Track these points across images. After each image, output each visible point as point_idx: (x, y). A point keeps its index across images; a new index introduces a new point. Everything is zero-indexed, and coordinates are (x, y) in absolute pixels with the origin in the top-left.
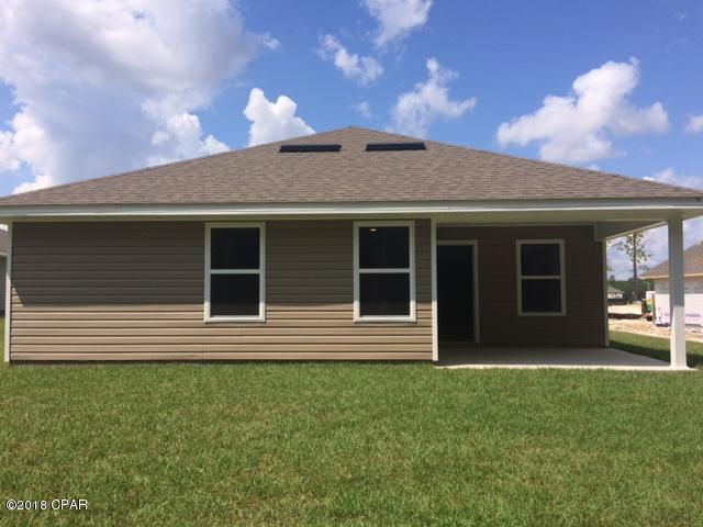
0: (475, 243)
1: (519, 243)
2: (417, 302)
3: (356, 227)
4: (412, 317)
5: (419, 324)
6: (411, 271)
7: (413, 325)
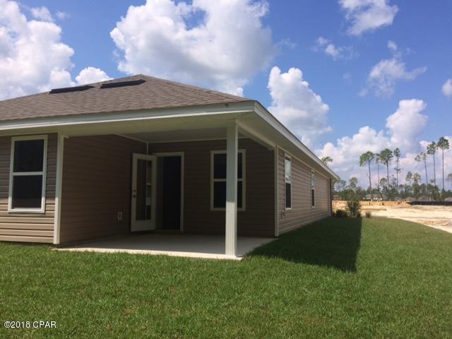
0: (182, 154)
1: (213, 153)
2: (46, 198)
3: (14, 140)
4: (42, 210)
5: (47, 215)
6: (43, 173)
7: (43, 215)
